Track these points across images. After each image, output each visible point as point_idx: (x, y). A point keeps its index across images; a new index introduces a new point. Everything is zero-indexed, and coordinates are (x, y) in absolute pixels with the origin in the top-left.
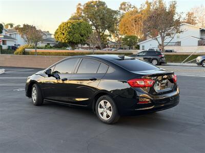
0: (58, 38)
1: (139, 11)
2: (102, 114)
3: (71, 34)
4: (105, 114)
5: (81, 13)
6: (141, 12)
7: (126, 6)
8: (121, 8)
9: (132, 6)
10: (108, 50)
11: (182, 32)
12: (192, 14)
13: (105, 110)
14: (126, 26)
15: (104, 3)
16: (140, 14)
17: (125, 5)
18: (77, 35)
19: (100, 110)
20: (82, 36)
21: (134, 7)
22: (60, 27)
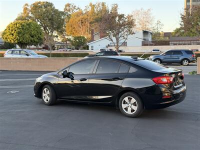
0: (6, 38)
1: (84, 12)
2: (126, 109)
3: (20, 35)
4: (129, 109)
5: (29, 13)
6: (86, 13)
7: (71, 7)
8: (65, 9)
9: (76, 8)
10: (63, 51)
11: (134, 33)
12: (132, 16)
13: (130, 105)
14: (73, 27)
15: (52, 4)
16: (86, 16)
17: (69, 6)
18: (27, 36)
19: (124, 106)
20: (32, 37)
21: (79, 8)
22: (9, 27)
